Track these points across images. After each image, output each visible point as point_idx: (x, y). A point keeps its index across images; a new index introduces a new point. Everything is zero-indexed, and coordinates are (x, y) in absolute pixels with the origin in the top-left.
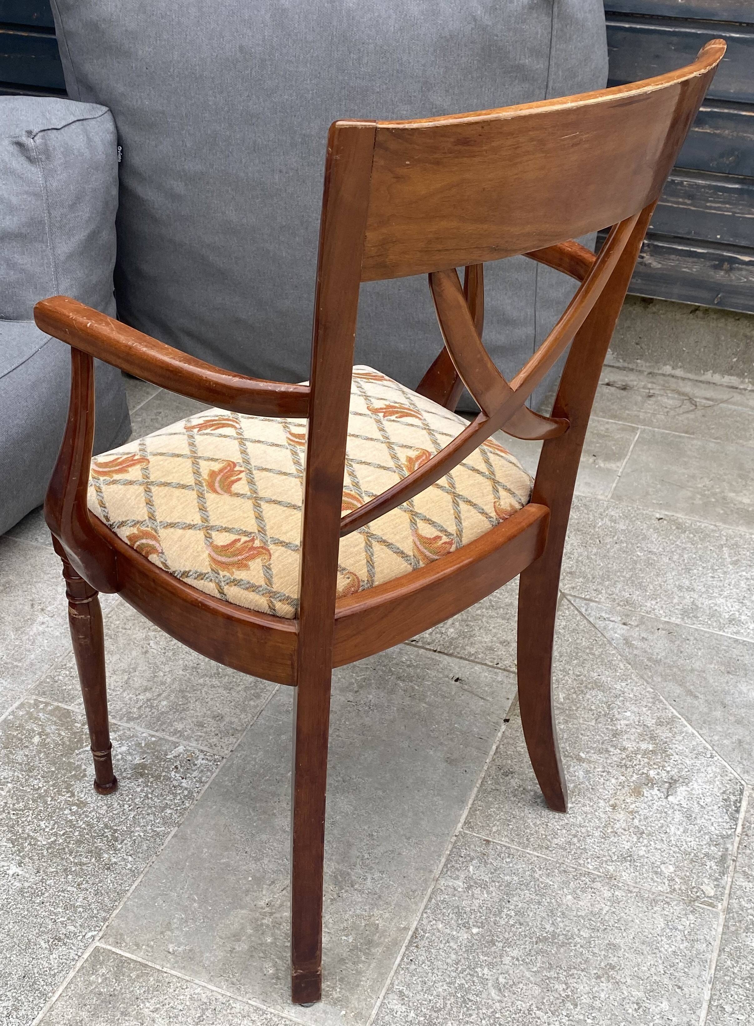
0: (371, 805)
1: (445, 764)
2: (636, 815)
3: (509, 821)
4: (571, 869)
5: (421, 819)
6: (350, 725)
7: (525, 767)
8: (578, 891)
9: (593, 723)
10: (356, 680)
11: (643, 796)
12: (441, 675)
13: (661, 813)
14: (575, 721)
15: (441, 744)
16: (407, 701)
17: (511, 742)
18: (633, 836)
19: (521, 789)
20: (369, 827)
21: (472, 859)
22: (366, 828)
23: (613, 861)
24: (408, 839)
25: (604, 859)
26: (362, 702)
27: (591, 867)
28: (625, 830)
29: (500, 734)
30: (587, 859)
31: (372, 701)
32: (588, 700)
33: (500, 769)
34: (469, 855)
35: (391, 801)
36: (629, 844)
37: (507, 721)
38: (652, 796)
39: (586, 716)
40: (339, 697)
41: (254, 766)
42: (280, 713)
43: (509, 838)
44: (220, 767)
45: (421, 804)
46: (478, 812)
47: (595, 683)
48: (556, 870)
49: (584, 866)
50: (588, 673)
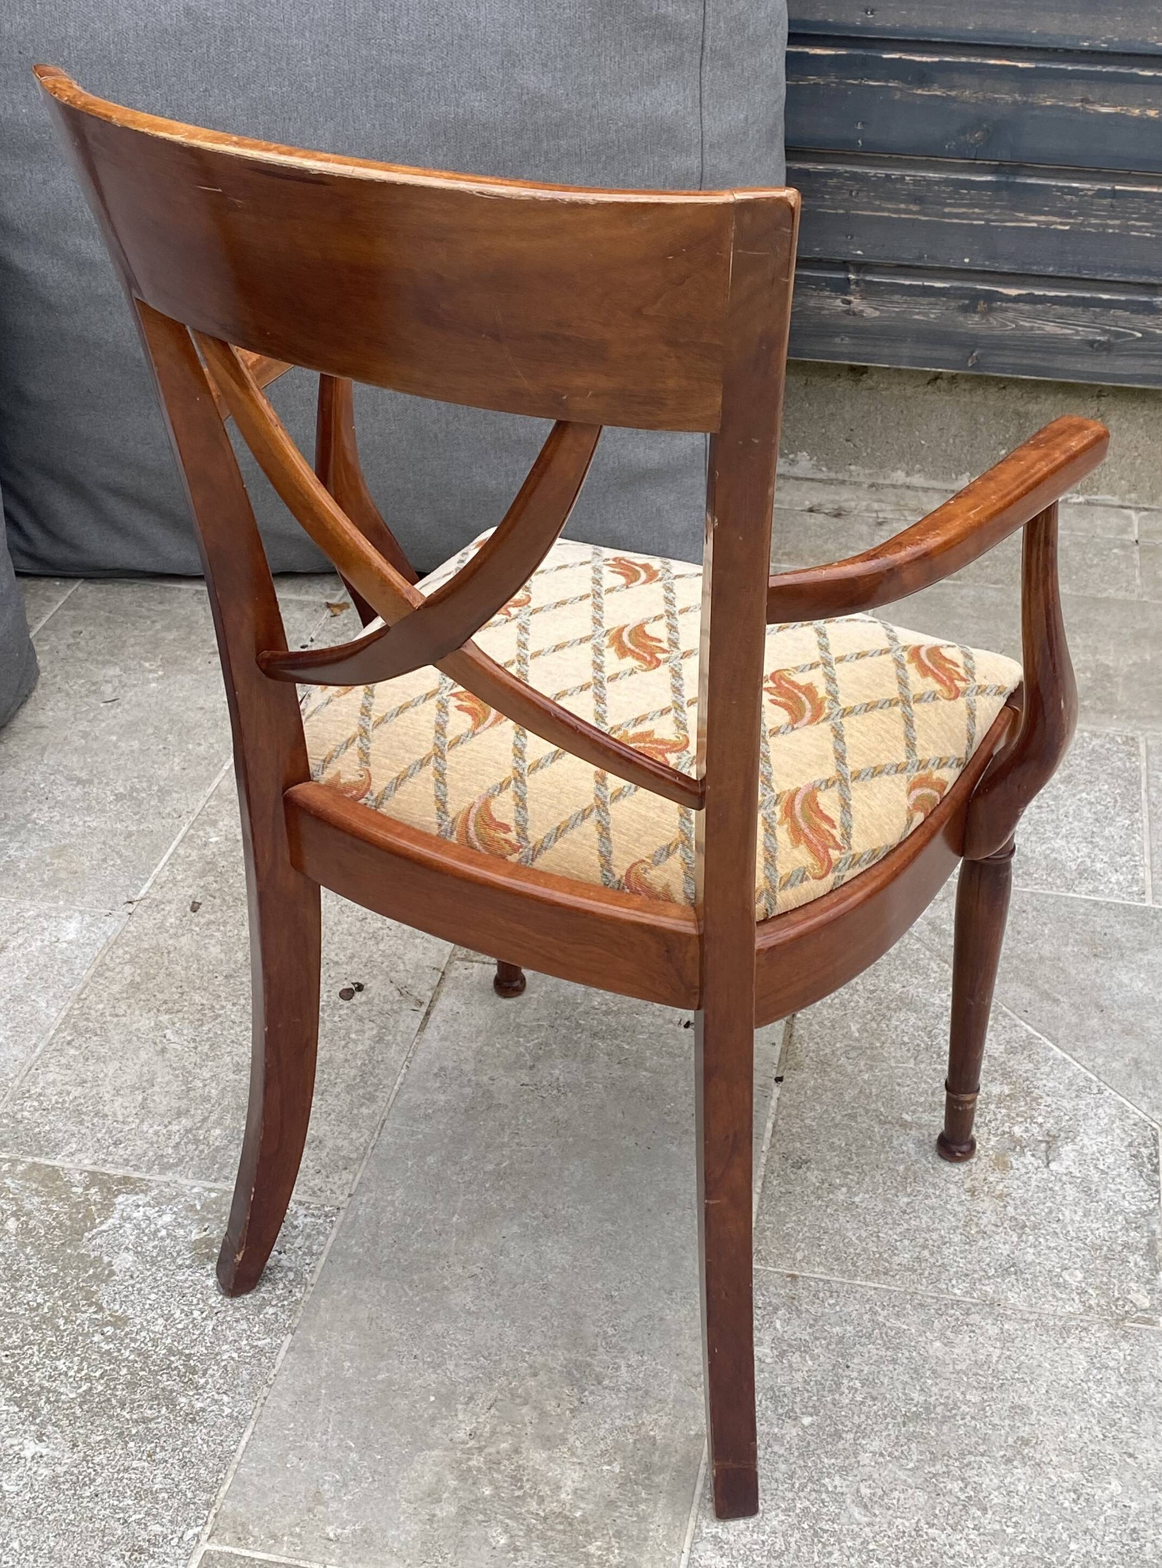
2: (1008, 1199)
3: (820, 1239)
4: (929, 1300)
5: (683, 1258)
6: (534, 1124)
7: (825, 1150)
8: (949, 1333)
10: (527, 1048)
11: (1012, 1168)
12: (660, 1021)
13: (1045, 1190)
14: (885, 1065)
16: (617, 1071)
17: (795, 1112)
18: (1011, 1233)
19: (826, 1185)
20: (604, 1285)
21: (776, 1309)
22: (599, 1286)
23: (989, 1278)
24: (670, 1293)
25: (976, 1276)
26: (545, 1083)
27: (958, 1292)
28: (997, 1226)
29: (773, 1103)
30: (950, 1280)
31: (561, 1079)
32: (896, 1028)
33: (787, 1159)
34: (770, 1304)
35: (630, 1236)
36: (1008, 1246)
37: (779, 1079)
38: (1025, 1166)
39: (899, 1055)
40: (505, 1080)
41: (394, 1214)
42: (415, 1120)
43: (825, 1266)
44: (337, 1224)
45: (677, 1234)
46: (768, 1233)
47: (901, 999)
48: (908, 1306)
49: (948, 1292)
50: (886, 984)
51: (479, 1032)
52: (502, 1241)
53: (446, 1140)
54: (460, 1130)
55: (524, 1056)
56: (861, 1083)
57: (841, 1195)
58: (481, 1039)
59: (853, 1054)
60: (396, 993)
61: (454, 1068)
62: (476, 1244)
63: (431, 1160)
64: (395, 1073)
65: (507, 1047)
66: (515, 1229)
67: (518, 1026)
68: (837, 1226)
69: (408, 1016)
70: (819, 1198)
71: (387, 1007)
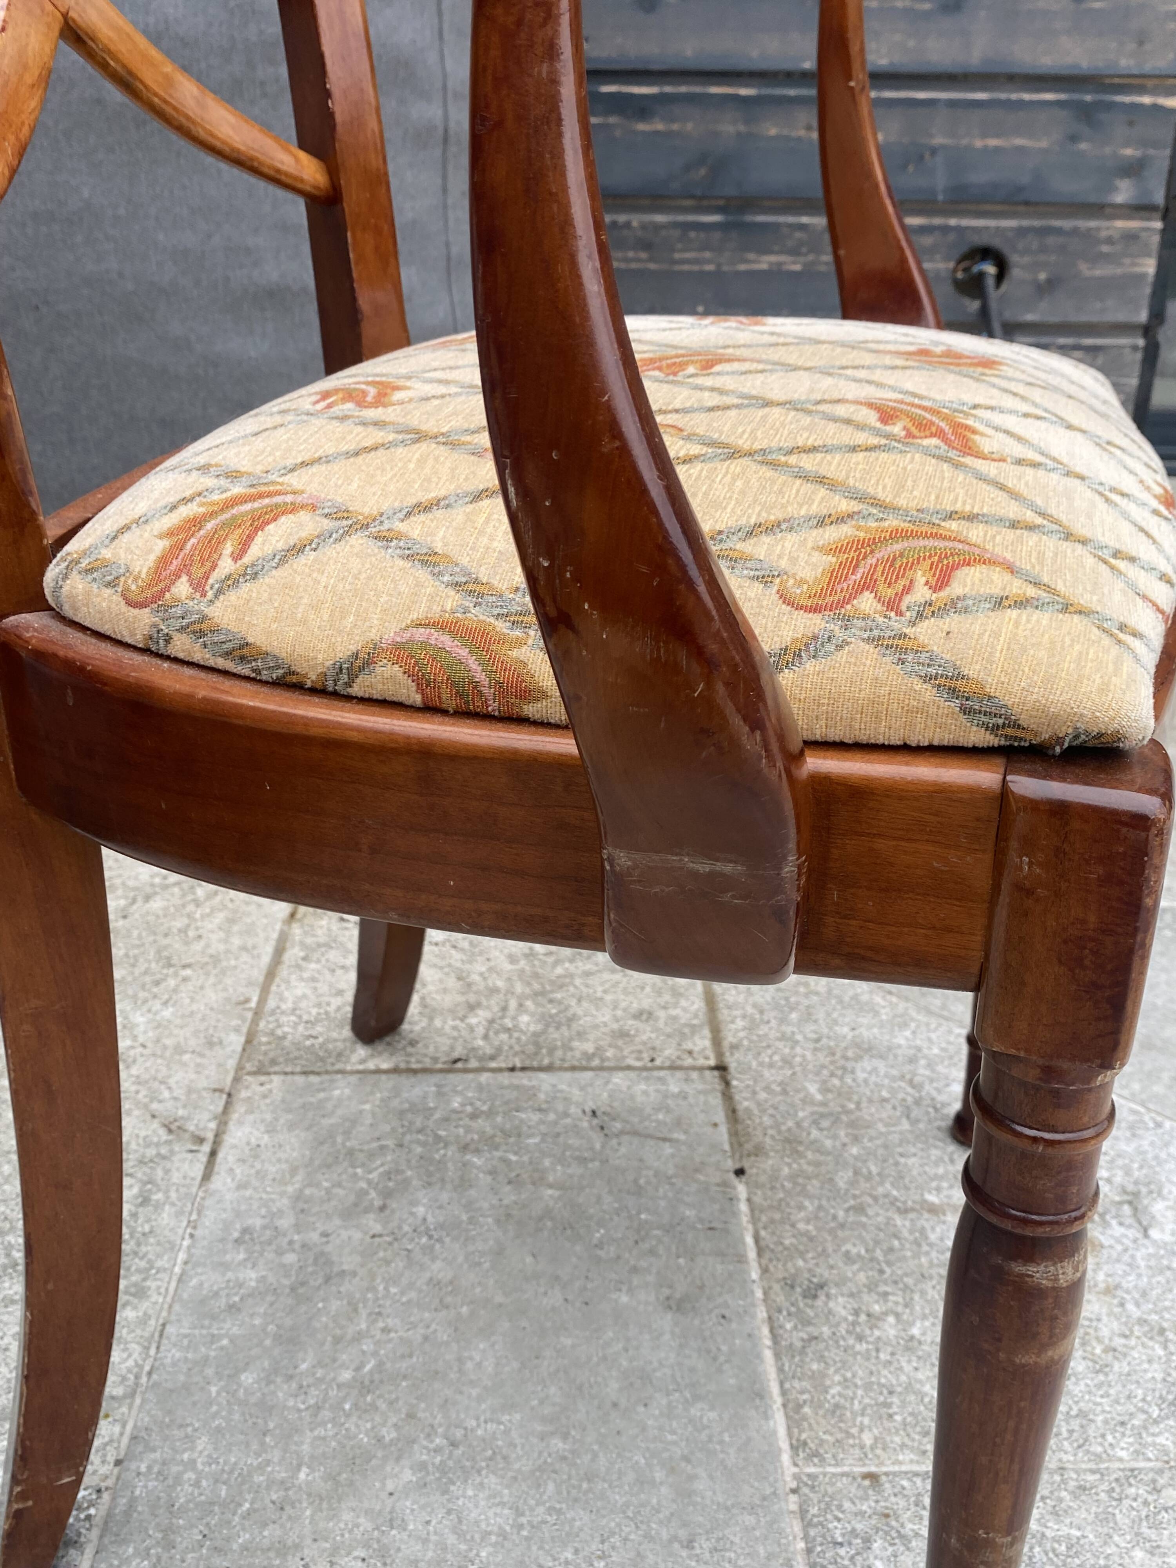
0: (551, 1487)
1: (669, 1316)
2: (1119, 1293)
3: (888, 1405)
4: (1091, 1478)
5: (692, 1478)
6: (403, 1293)
7: (841, 1264)
8: (1145, 1530)
9: (905, 1125)
10: (369, 1182)
11: (1102, 1247)
12: (552, 1117)
13: (1161, 1272)
14: (872, 1132)
15: (634, 1270)
16: (509, 1196)
17: (777, 1216)
18: (1151, 1343)
19: (863, 1318)
20: (576, 1551)
21: (867, 1541)
22: (569, 1556)
23: (1156, 1422)
24: (689, 1544)
25: (1136, 1422)
26: (406, 1228)
27: (1123, 1454)
28: (1126, 1337)
29: (743, 1207)
30: (1103, 1436)
31: (430, 1219)
32: (866, 1081)
33: (792, 1287)
34: (854, 1532)
35: (595, 1456)
36: (1156, 1366)
37: (740, 1172)
38: (1118, 1241)
39: (884, 1115)
40: (344, 1234)
41: (197, 1484)
42: (213, 1317)
43: (912, 1449)
44: (97, 1521)
45: (670, 1437)
46: (806, 1410)
47: (858, 1046)
48: (1064, 1494)
49: (1110, 1459)
50: (831, 1029)
51: (294, 1171)
52: (389, 1502)
53: (268, 1342)
54: (288, 1322)
55: (367, 1193)
56: (851, 1161)
57: (889, 1329)
58: (299, 1178)
59: (825, 1124)
60: (163, 1135)
61: (265, 1227)
62: (347, 1516)
63: (247, 1378)
64: (173, 1248)
65: (339, 1185)
66: (408, 1476)
67: (351, 1153)
68: (903, 1378)
69: (184, 1160)
70: (860, 1338)
71: (151, 1152)
